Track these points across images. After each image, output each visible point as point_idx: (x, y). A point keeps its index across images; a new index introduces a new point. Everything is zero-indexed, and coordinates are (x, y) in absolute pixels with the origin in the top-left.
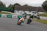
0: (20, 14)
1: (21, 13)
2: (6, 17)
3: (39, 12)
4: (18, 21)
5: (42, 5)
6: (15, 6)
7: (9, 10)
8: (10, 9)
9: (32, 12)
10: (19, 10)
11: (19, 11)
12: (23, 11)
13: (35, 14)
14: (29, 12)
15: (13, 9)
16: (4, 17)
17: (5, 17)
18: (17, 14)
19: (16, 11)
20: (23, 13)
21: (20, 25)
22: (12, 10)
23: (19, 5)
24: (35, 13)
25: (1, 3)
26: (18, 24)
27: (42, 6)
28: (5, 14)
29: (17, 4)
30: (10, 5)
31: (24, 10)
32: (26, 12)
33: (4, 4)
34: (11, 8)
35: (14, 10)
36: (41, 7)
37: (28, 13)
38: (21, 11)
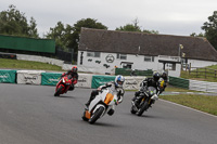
0: (102, 71)
1: (107, 67)
2: (39, 81)
3: (189, 61)
4: (88, 105)
5: (203, 28)
6: (79, 30)
7: (54, 51)
8: (57, 48)
9: (156, 59)
10: (96, 49)
11: (97, 56)
12: (115, 55)
13: (174, 69)
14: (146, 60)
15: (70, 46)
16: (29, 81)
17: (34, 82)
18: (91, 70)
19: (85, 53)
20: (118, 63)
21: (93, 122)
22: (67, 50)
23: (100, 26)
24: (174, 63)
25: (17, 20)
26: (85, 119)
27: (204, 32)
28: (32, 68)
29: (89, 23)
30: (57, 28)
31: (122, 53)
32: (130, 58)
33: (28, 23)
34: (62, 39)
35: (76, 50)
36: (201, 35)
37: (139, 62)
38: (106, 54)
